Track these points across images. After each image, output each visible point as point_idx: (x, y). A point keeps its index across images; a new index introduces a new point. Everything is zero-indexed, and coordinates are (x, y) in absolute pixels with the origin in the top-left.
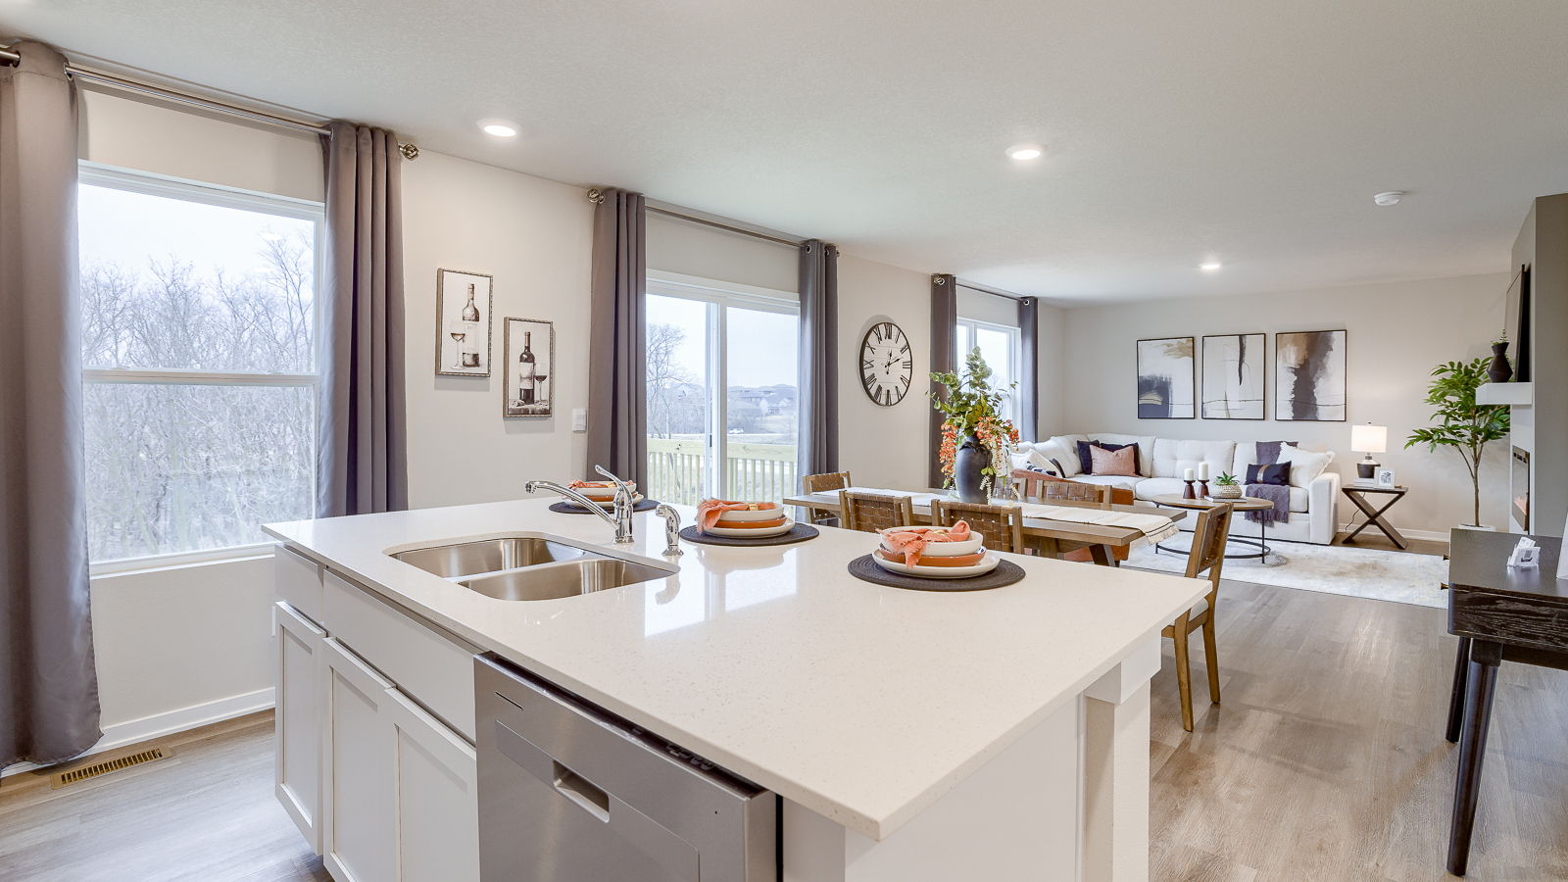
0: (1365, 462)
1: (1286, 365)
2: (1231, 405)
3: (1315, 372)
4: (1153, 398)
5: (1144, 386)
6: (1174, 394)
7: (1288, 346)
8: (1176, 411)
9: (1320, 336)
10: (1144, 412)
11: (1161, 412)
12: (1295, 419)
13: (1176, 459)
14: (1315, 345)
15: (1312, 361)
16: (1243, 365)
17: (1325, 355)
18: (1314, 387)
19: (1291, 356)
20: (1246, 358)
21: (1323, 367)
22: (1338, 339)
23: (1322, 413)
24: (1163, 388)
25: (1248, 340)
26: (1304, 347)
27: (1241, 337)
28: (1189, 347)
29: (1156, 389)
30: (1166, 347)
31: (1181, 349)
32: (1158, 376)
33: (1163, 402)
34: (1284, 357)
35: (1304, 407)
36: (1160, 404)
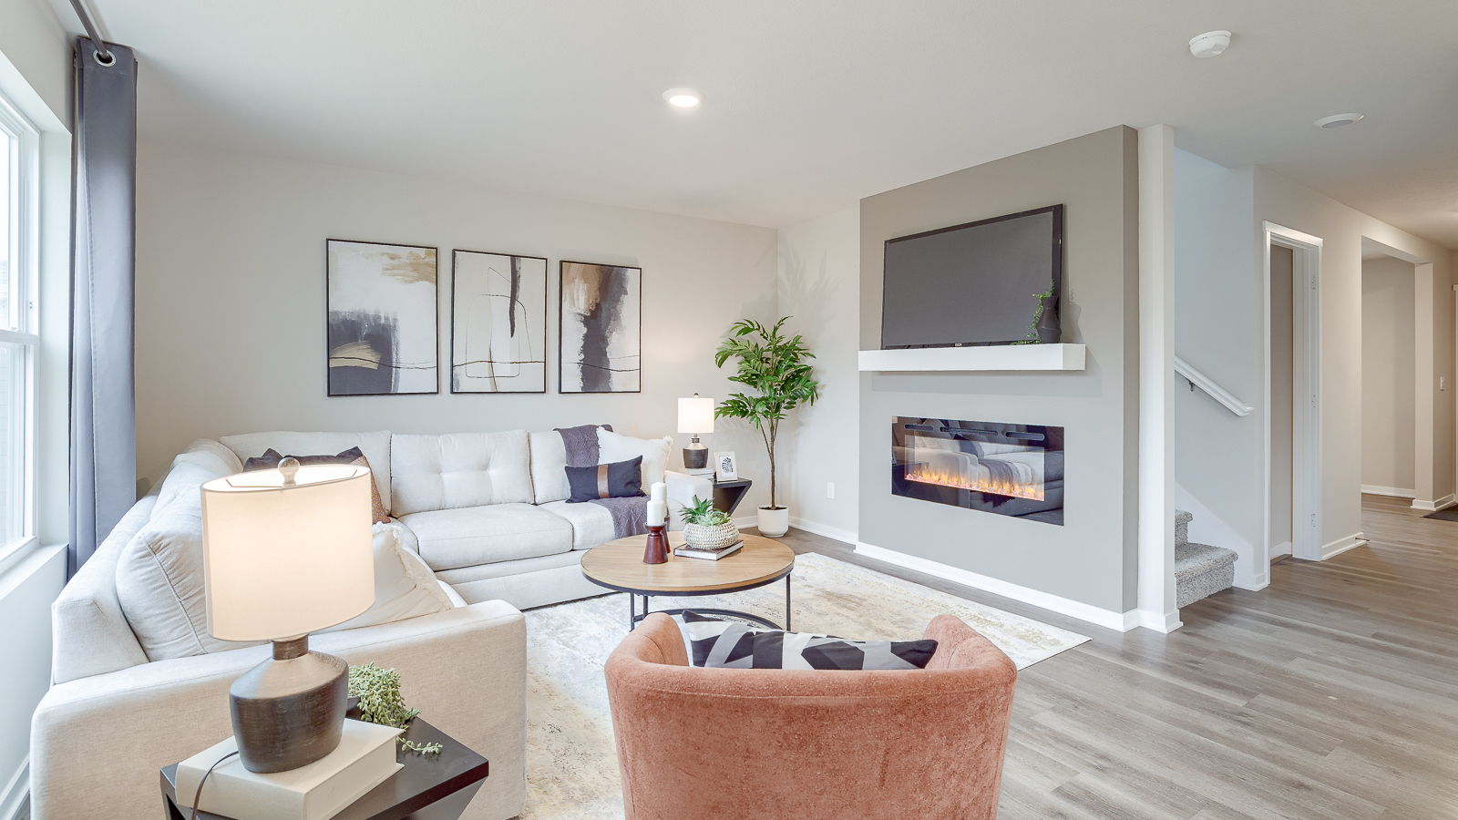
0: (692, 447)
1: (573, 310)
2: (499, 369)
3: (608, 324)
4: (360, 356)
5: (341, 332)
6: (402, 347)
7: (576, 280)
8: (405, 379)
9: (614, 272)
10: (341, 384)
11: (378, 382)
12: (585, 391)
13: (439, 472)
14: (608, 281)
15: (604, 306)
16: (517, 306)
17: (618, 300)
18: (607, 344)
19: (579, 298)
20: (521, 295)
21: (617, 317)
22: (632, 276)
23: (617, 381)
24: (381, 338)
25: (524, 265)
26: (596, 284)
27: (513, 257)
28: (427, 264)
29: (368, 337)
30: (386, 260)
31: (415, 266)
32: (371, 312)
33: (381, 364)
34: (572, 298)
35: (595, 374)
36: (374, 366)
